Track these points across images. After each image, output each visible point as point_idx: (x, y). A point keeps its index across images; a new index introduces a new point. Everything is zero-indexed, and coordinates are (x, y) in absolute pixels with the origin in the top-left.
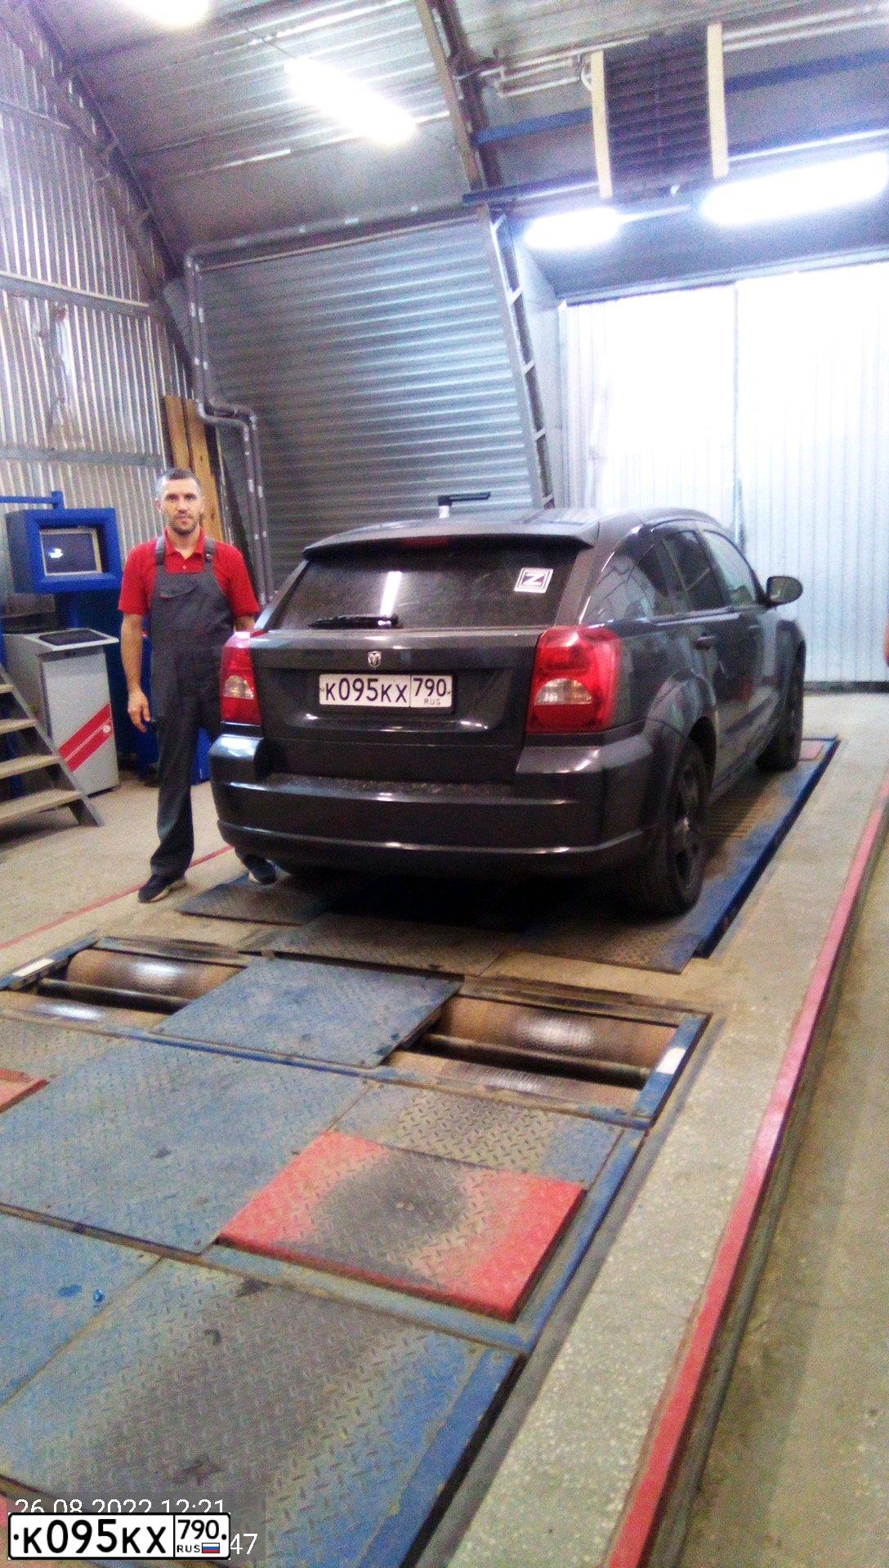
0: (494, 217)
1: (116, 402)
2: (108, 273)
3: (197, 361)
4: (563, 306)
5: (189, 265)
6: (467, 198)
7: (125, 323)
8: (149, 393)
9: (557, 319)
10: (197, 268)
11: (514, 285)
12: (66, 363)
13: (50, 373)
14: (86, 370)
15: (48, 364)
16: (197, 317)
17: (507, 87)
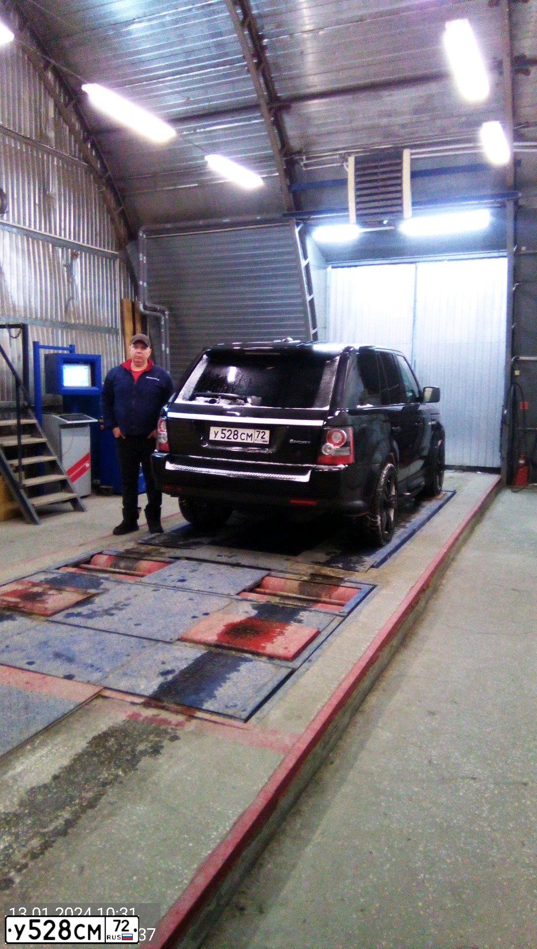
0: (298, 224)
1: (99, 300)
2: (100, 236)
3: (141, 283)
4: (329, 268)
5: (141, 235)
6: (285, 215)
7: (106, 262)
8: (115, 297)
9: (326, 274)
10: (145, 236)
11: (305, 257)
12: (76, 280)
13: (68, 285)
14: (86, 284)
15: (68, 280)
16: (143, 261)
17: (306, 165)
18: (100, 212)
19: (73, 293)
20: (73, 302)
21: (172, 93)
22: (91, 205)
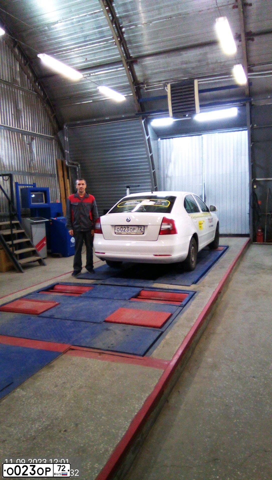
0: (143, 119)
1: (45, 161)
2: (44, 129)
3: (66, 151)
4: (159, 139)
5: (65, 127)
6: (136, 114)
7: (48, 141)
9: (158, 142)
10: (67, 128)
11: (148, 135)
12: (34, 151)
13: (30, 154)
14: (39, 153)
15: (30, 152)
16: (67, 140)
17: (147, 89)
18: (44, 117)
19: (32, 158)
20: (33, 162)
21: (78, 57)
22: (39, 114)
